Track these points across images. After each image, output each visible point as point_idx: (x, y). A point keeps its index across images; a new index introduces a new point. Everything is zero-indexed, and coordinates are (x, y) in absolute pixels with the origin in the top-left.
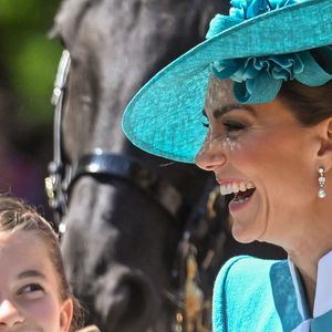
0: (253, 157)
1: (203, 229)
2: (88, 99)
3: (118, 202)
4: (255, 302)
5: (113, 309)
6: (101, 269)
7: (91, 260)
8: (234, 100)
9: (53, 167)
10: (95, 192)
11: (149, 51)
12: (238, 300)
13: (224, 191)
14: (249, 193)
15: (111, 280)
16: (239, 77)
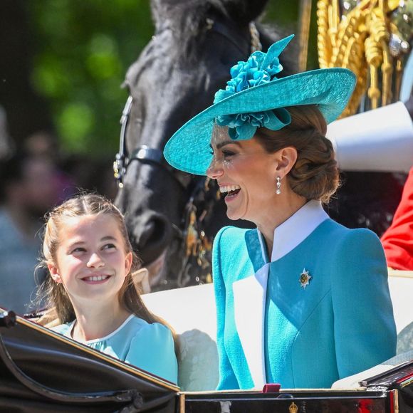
0: (240, 171)
1: (201, 197)
2: (139, 120)
3: (152, 176)
4: (237, 252)
5: (143, 235)
6: (139, 212)
7: (134, 205)
8: (229, 138)
9: (118, 156)
10: (138, 170)
11: (176, 94)
12: (228, 251)
13: (222, 190)
14: (237, 191)
15: (144, 218)
16: (232, 125)
